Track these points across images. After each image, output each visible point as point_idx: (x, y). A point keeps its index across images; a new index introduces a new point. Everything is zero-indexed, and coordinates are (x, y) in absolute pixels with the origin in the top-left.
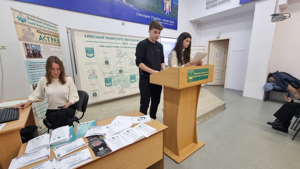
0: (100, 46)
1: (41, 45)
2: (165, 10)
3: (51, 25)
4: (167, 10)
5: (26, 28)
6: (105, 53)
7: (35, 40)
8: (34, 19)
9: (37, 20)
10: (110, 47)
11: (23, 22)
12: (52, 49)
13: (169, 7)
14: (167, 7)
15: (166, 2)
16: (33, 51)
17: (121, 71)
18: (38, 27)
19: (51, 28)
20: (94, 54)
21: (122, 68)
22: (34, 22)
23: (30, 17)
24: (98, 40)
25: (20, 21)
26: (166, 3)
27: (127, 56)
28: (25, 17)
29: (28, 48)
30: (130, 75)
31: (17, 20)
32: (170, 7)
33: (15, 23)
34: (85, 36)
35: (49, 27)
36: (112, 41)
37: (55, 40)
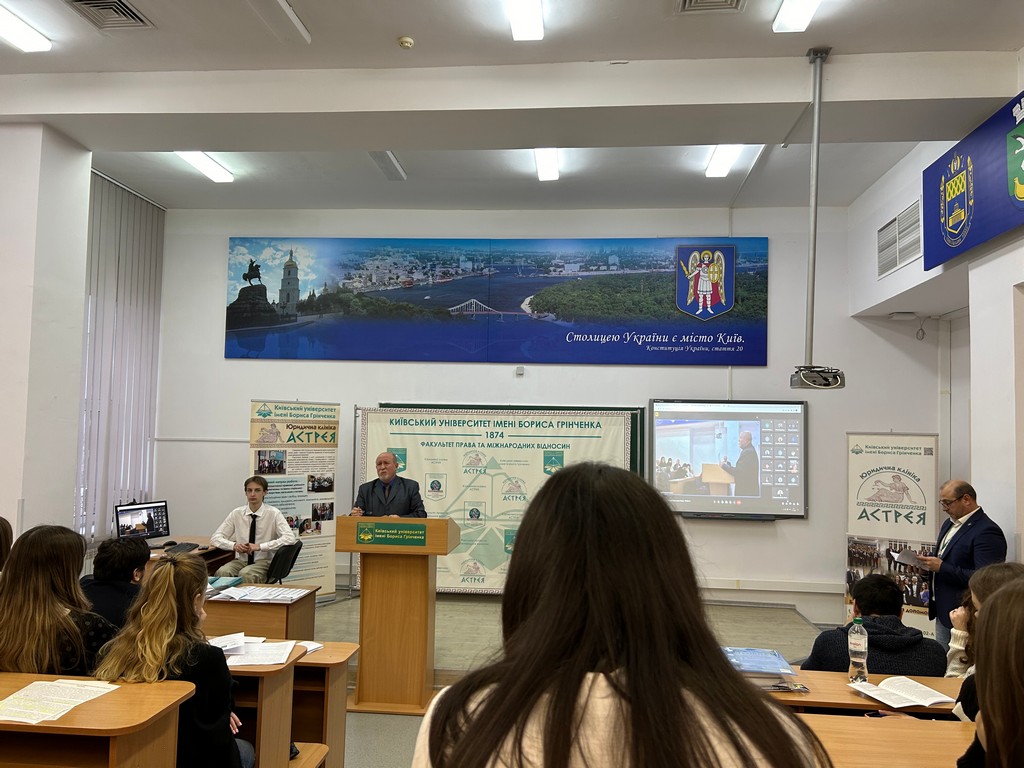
0: (423, 444)
1: (289, 450)
2: (689, 301)
3: (322, 407)
4: (701, 300)
5: (268, 426)
6: (434, 461)
7: (279, 442)
8: (286, 405)
9: (293, 406)
10: (450, 444)
11: (265, 416)
12: (312, 455)
13: (715, 286)
14: (705, 286)
15: (697, 272)
16: (270, 463)
17: (475, 514)
18: (293, 418)
19: (321, 413)
20: (405, 463)
21: (480, 503)
22: (284, 412)
23: (280, 405)
24: (419, 429)
25: (261, 417)
26: (698, 276)
27: (499, 471)
28: (271, 407)
29: (262, 458)
30: (504, 528)
31: (256, 416)
32: (722, 283)
33: (253, 421)
34: (391, 422)
35: (315, 413)
36: (457, 430)
37: (323, 437)
